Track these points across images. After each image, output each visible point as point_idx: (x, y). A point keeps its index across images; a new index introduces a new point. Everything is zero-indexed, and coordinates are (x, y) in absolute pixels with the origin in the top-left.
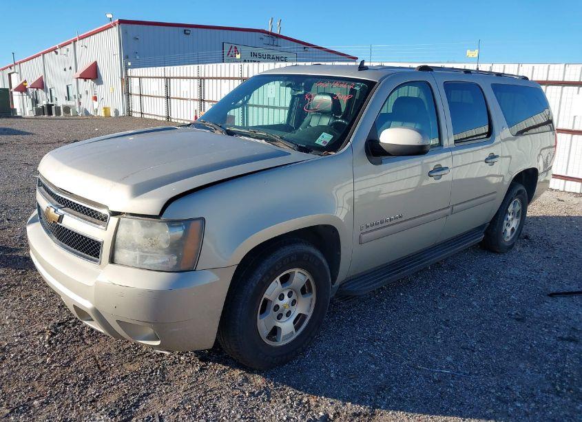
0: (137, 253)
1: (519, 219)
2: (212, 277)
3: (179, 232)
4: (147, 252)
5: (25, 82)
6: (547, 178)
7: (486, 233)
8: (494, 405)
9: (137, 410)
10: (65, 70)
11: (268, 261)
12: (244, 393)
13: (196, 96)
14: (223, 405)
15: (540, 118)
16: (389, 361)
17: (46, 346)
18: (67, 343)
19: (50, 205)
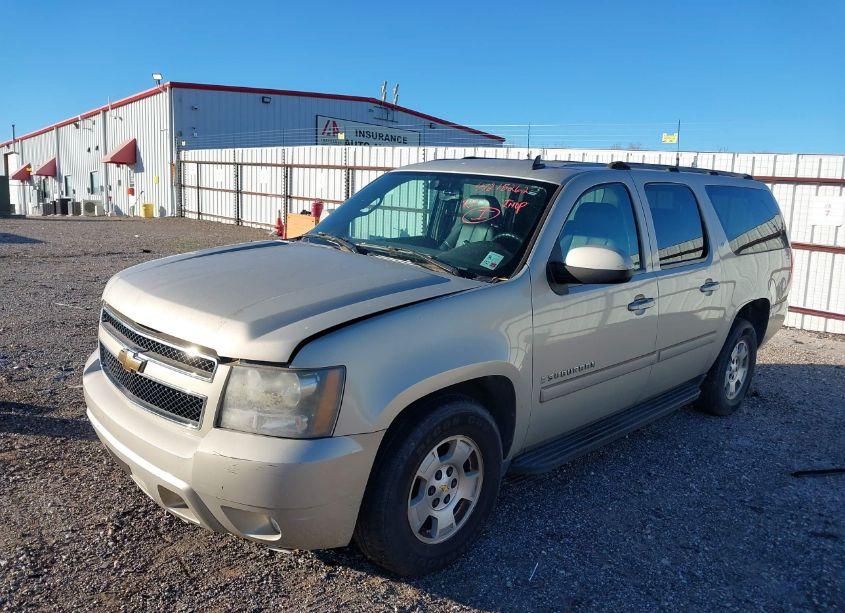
0: (253, 414)
1: (746, 369)
2: (353, 447)
3: (311, 385)
4: (269, 413)
5: (29, 166)
6: (782, 312)
7: (703, 388)
10: (89, 150)
12: (391, 608)
13: (281, 191)
15: (767, 229)
16: (584, 565)
17: (110, 544)
18: (138, 540)
19: (126, 347)
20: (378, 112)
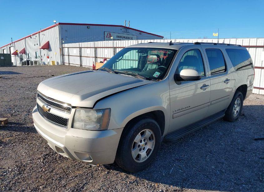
0: (83, 123)
1: (240, 107)
2: (114, 133)
3: (100, 114)
4: (88, 123)
6: (251, 89)
7: (225, 113)
8: (233, 186)
9: (83, 189)
10: (35, 45)
11: (135, 126)
12: (127, 182)
14: (119, 187)
15: (247, 62)
16: (187, 168)
17: (42, 164)
18: (50, 162)
19: (44, 104)
20: (123, 30)
